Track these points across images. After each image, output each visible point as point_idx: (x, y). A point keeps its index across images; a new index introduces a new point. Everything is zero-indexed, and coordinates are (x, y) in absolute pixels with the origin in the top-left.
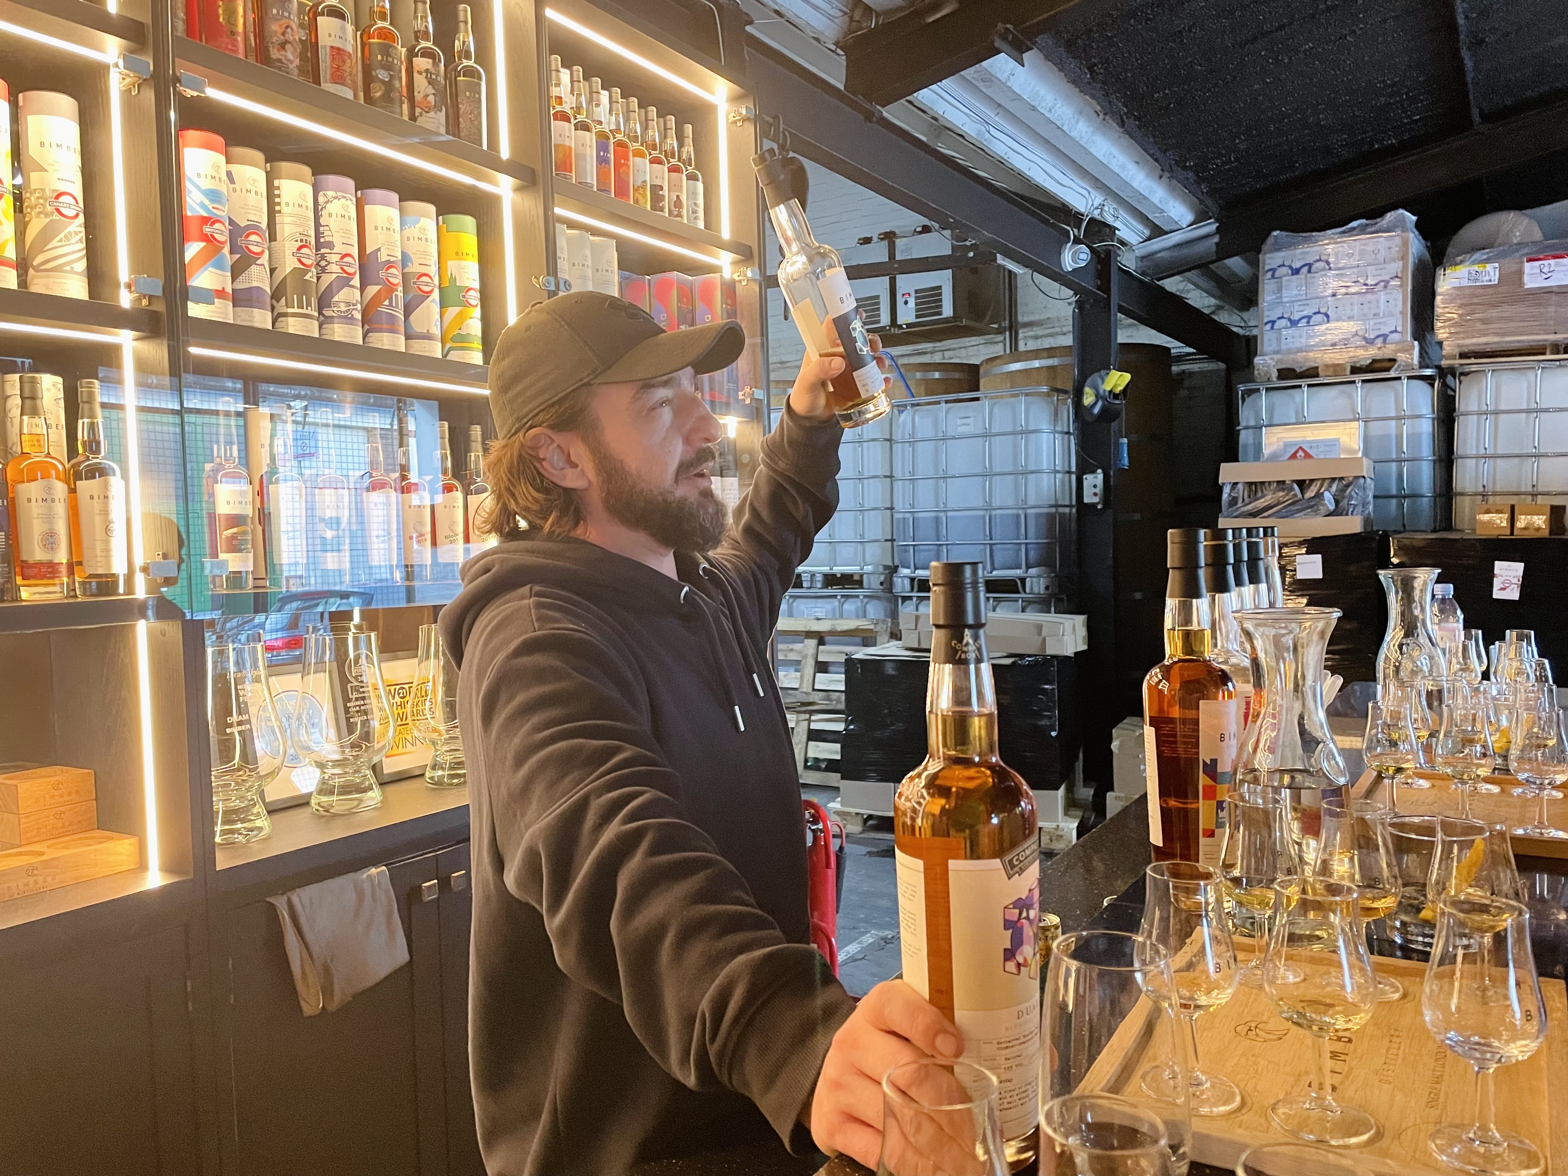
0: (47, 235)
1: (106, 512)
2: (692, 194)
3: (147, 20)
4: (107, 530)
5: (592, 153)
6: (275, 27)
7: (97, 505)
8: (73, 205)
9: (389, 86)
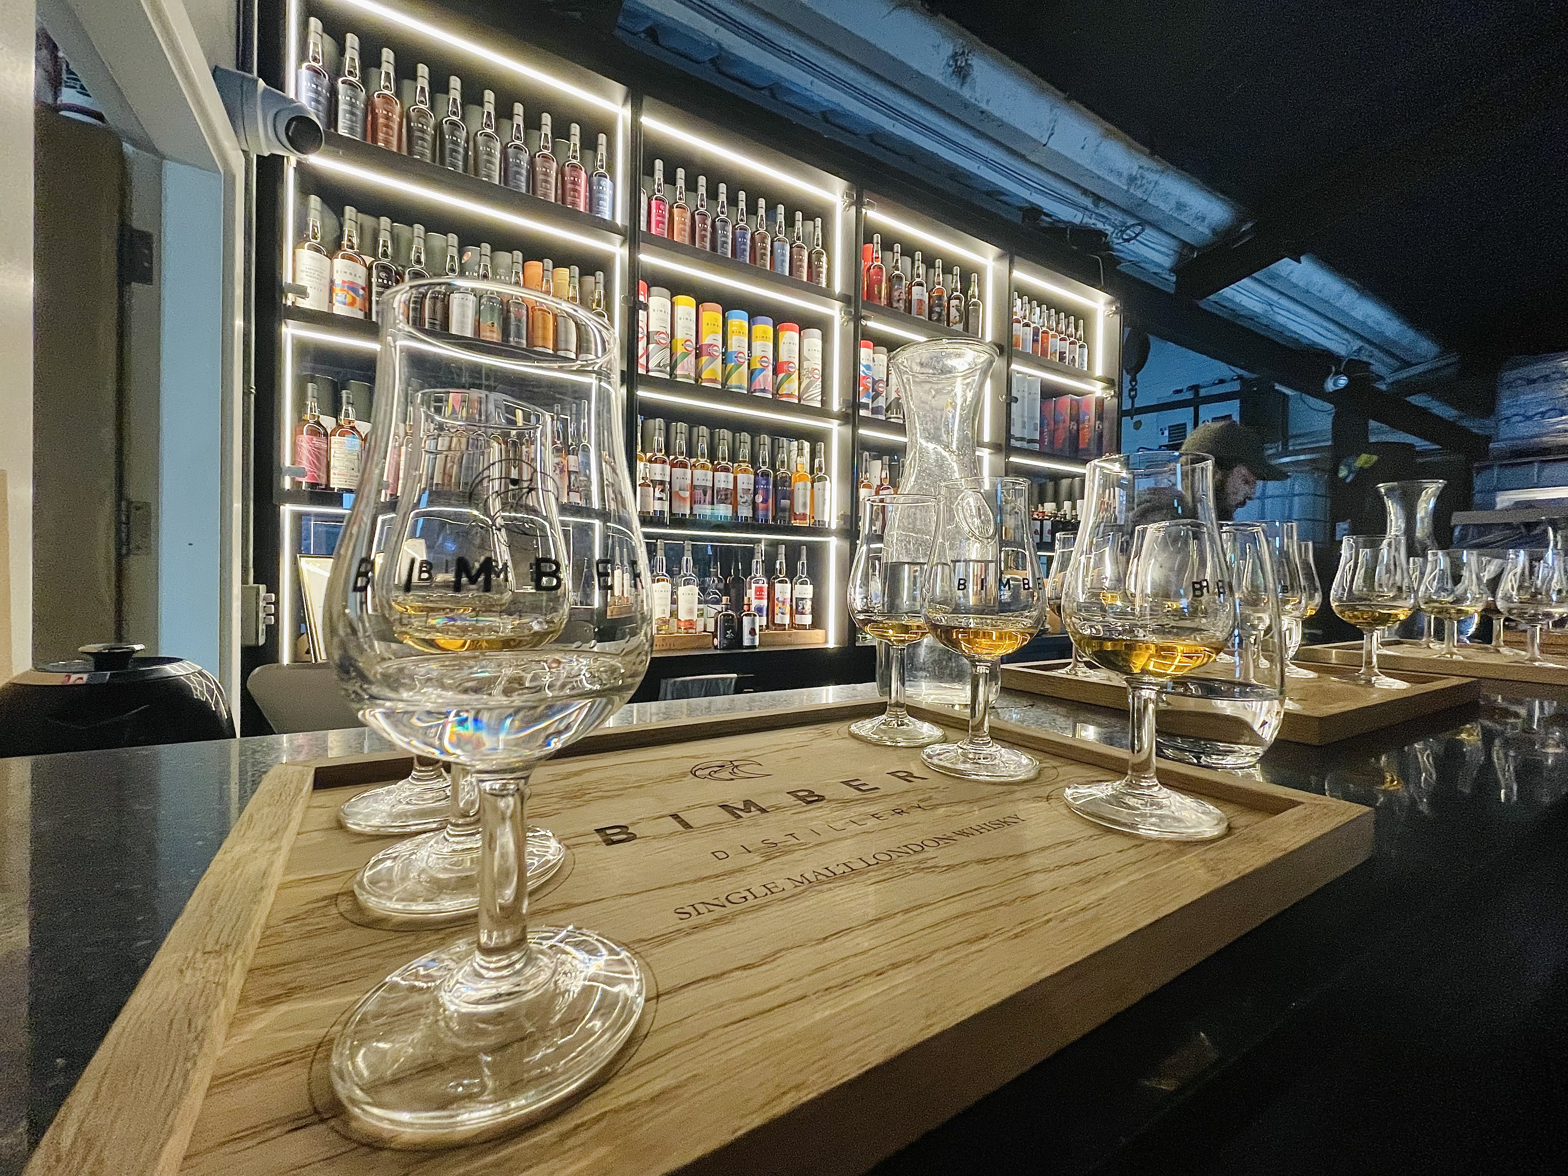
0: (808, 386)
1: (824, 495)
2: (1081, 355)
3: (852, 294)
4: (824, 504)
5: (1030, 337)
6: (896, 294)
7: (821, 492)
8: (818, 374)
9: (940, 314)
